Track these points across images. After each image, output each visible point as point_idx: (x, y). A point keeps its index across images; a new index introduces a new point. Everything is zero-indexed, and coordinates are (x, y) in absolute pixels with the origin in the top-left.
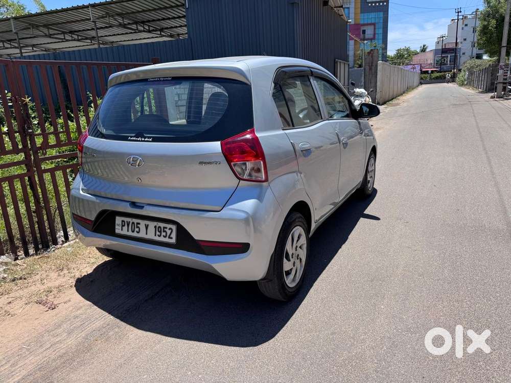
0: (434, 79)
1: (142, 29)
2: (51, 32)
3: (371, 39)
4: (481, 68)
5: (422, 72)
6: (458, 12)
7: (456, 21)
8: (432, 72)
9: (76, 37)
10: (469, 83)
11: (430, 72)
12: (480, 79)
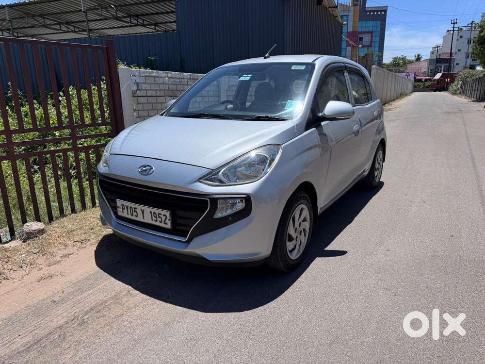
0: (427, 87)
1: (136, 22)
2: (48, 22)
3: (368, 47)
4: (475, 77)
5: (416, 80)
6: (454, 23)
7: (452, 32)
8: (426, 80)
9: (72, 28)
10: (462, 92)
11: (423, 80)
12: (474, 89)
